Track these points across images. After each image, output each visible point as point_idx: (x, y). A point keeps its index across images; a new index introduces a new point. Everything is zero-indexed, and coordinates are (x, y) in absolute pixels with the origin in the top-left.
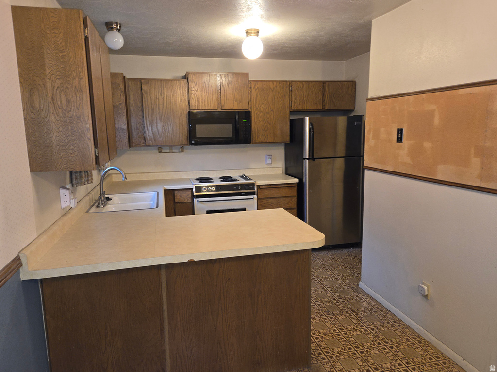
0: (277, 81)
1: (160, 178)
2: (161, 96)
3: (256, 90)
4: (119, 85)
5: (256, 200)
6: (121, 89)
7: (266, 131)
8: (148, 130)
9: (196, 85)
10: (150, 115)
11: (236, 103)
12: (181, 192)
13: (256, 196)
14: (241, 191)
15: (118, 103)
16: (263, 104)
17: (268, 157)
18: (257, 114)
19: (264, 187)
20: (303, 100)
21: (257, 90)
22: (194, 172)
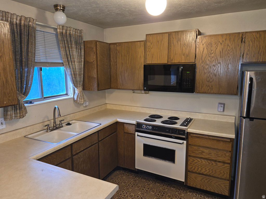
0: (227, 34)
1: (133, 110)
2: (128, 54)
3: (203, 45)
4: (93, 48)
5: (185, 145)
6: (94, 51)
7: (211, 82)
8: (119, 78)
9: (151, 44)
10: (121, 68)
11: (183, 57)
12: (128, 125)
13: (185, 142)
14: (172, 135)
15: (92, 61)
16: (210, 57)
17: (220, 105)
18: (202, 66)
19: (194, 135)
20: (259, 51)
21: (205, 45)
22: (155, 109)
